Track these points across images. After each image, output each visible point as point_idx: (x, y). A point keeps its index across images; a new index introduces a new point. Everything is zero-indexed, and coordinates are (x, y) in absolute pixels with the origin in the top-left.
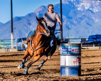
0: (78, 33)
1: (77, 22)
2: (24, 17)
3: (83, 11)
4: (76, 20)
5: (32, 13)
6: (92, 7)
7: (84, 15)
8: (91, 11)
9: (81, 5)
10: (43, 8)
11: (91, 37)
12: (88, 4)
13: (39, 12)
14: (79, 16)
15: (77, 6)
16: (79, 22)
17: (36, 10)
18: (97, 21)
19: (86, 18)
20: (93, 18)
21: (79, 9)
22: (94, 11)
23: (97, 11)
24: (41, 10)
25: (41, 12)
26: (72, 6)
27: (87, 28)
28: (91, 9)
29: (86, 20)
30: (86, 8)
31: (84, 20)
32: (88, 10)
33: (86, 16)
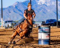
0: (38, 18)
1: (37, 11)
2: (6, 8)
3: (41, 5)
4: (37, 10)
5: (11, 6)
6: (46, 3)
7: (41, 7)
8: (45, 5)
9: (40, 2)
10: (18, 3)
11: (48, 21)
12: (44, 1)
13: (15, 5)
14: (38, 8)
15: (37, 2)
16: (38, 11)
17: (14, 4)
18: (49, 11)
19: (43, 9)
20: (47, 9)
21: (38, 4)
22: (48, 5)
23: (49, 5)
24: (17, 4)
25: (16, 6)
26: (35, 2)
27: (43, 15)
28: (45, 4)
29: (42, 10)
30: (43, 3)
31: (41, 10)
32: (44, 4)
33: (42, 8)
